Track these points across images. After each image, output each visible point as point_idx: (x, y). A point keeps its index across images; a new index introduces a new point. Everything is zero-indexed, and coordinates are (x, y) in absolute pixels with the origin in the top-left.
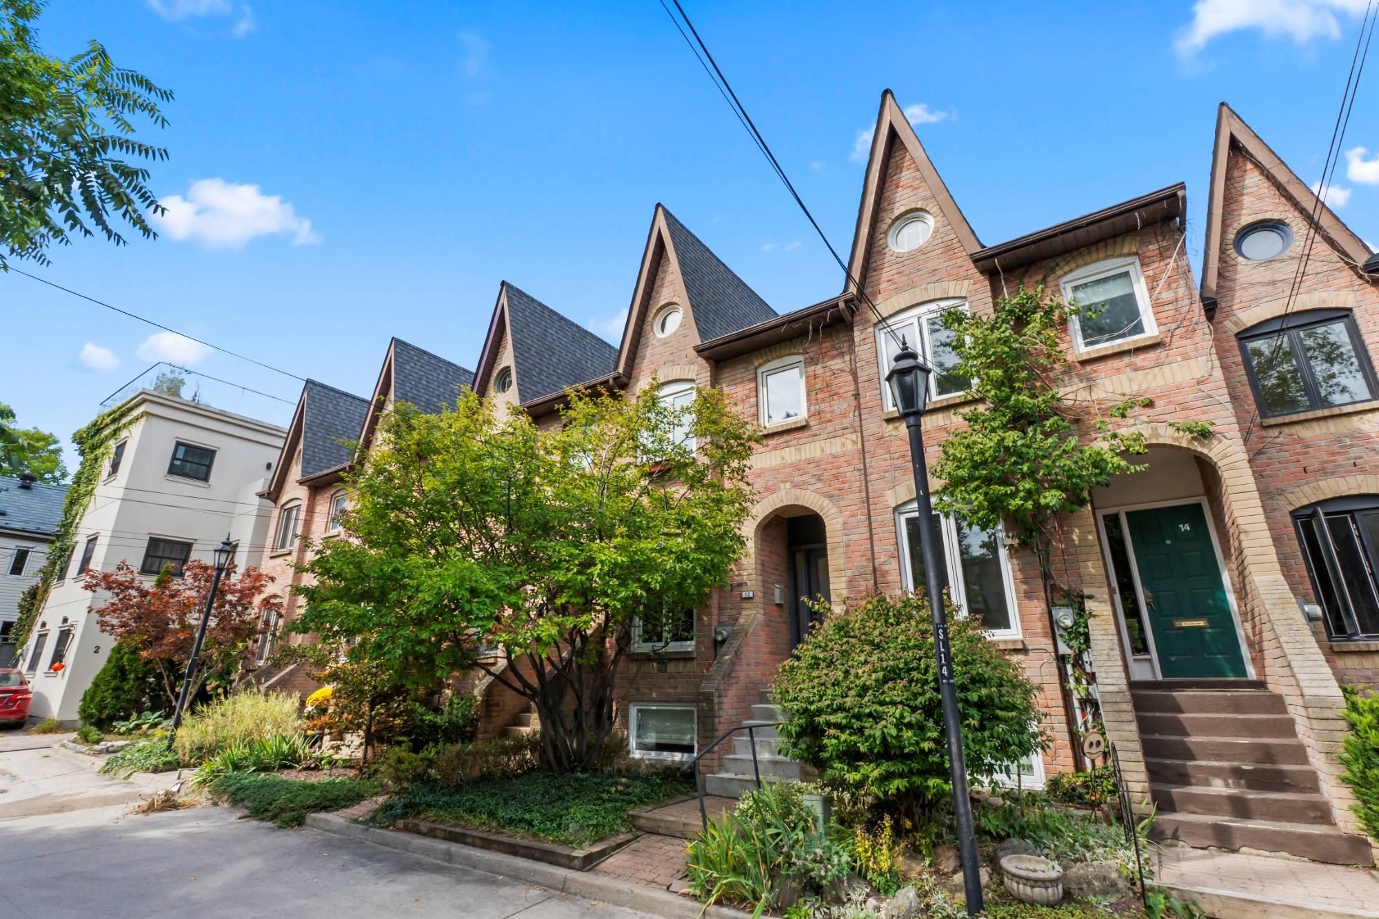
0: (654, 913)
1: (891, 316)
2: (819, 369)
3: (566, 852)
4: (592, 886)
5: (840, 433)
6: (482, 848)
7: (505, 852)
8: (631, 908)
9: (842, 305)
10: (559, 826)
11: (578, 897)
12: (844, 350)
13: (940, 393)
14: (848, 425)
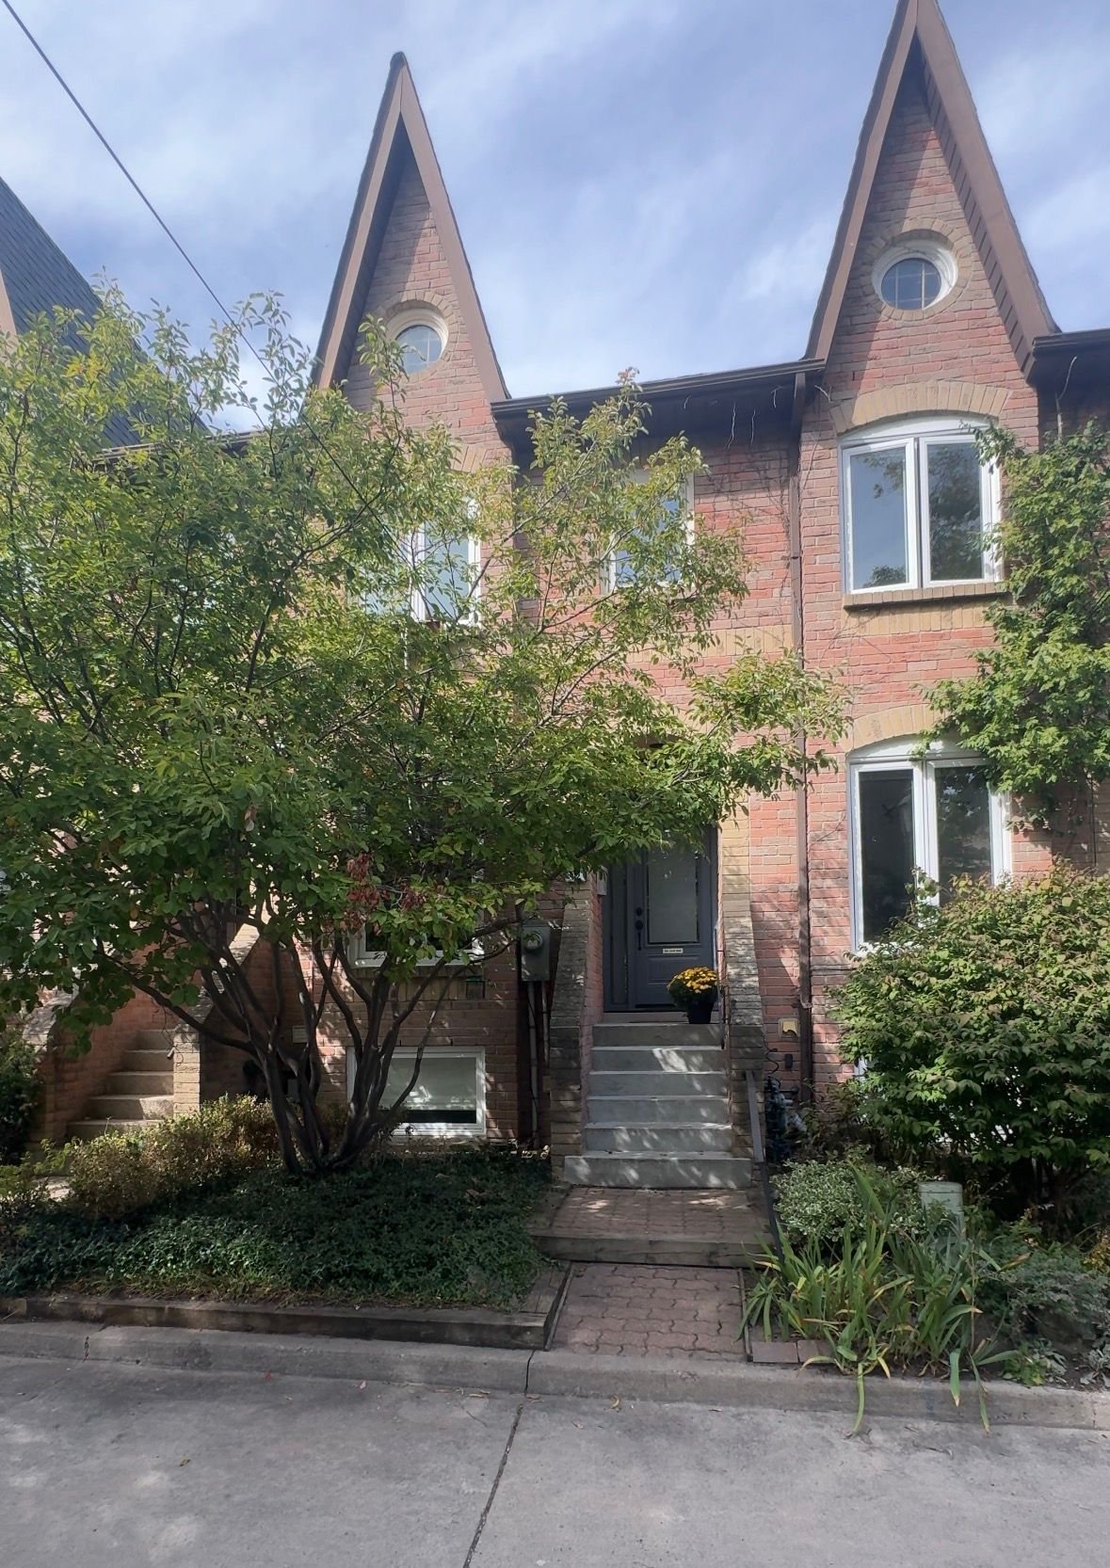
0: (752, 1404)
1: (869, 426)
2: (723, 503)
3: (500, 1321)
4: (597, 1375)
5: (754, 620)
6: (270, 1332)
7: (338, 1335)
8: (698, 1402)
9: (800, 380)
10: (446, 1274)
11: (569, 1398)
12: (769, 474)
13: (934, 577)
14: (770, 610)
